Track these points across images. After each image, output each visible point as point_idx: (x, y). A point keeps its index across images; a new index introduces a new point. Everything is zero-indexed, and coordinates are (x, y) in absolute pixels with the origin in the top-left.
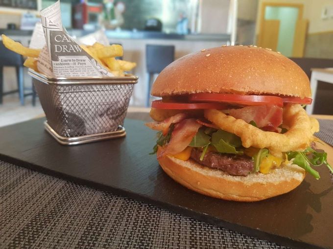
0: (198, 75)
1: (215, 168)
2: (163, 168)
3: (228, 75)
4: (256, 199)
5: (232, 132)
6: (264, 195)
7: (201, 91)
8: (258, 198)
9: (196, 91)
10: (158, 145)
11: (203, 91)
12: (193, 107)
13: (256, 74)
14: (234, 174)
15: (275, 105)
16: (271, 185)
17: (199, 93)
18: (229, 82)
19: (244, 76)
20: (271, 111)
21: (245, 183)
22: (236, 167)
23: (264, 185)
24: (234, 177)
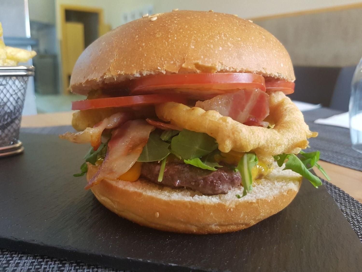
0: (142, 47)
1: (180, 188)
2: (99, 199)
3: (189, 45)
4: (243, 227)
5: (202, 130)
6: (254, 220)
7: (148, 73)
8: (246, 224)
9: (141, 74)
10: (88, 163)
11: (153, 73)
12: (138, 100)
13: (229, 44)
14: (210, 192)
15: (257, 88)
16: (263, 202)
17: (147, 75)
18: (192, 56)
19: (212, 46)
20: (252, 97)
21: (227, 204)
22: (212, 182)
23: (254, 203)
24: (210, 197)
